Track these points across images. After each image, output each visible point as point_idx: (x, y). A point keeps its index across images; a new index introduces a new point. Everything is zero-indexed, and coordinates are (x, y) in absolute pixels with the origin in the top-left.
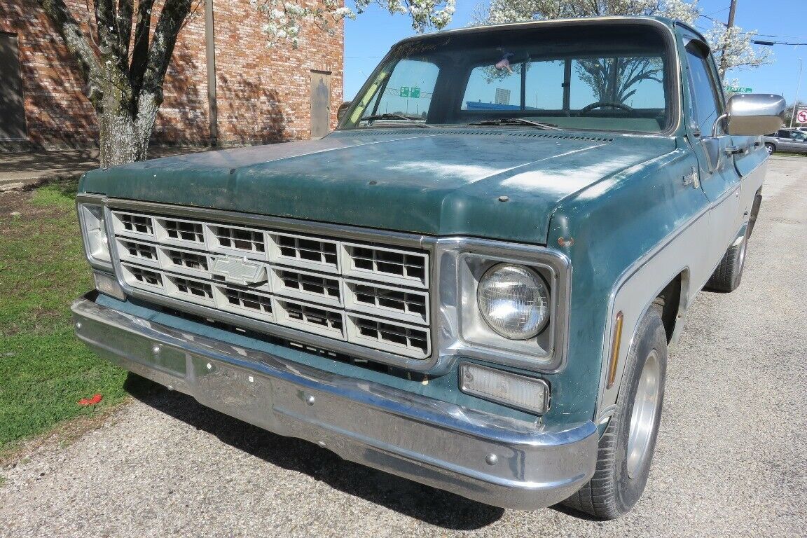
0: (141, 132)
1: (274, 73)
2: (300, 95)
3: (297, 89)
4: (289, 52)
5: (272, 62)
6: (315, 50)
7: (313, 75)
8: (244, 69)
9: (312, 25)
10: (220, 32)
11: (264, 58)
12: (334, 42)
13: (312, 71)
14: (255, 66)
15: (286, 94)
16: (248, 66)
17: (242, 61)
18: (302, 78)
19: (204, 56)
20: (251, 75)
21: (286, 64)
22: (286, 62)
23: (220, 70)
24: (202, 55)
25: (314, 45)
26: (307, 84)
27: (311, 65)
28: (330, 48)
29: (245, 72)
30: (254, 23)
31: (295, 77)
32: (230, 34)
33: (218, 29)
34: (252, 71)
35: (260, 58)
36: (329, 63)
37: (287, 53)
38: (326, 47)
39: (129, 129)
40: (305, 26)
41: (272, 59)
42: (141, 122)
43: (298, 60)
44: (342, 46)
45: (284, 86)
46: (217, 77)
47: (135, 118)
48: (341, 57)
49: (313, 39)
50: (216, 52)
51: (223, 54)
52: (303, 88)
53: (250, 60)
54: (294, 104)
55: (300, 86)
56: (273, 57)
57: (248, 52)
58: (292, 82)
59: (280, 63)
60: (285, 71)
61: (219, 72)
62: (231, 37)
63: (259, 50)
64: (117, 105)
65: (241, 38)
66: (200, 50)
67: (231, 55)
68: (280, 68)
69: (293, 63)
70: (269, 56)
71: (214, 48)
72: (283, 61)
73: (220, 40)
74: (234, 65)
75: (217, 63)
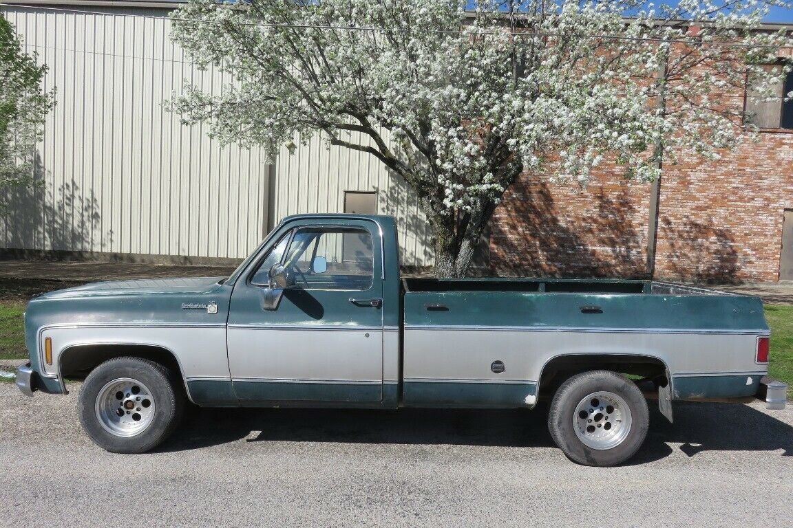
1: (731, 214)
2: (766, 235)
3: (762, 229)
4: (753, 192)
5: (730, 203)
7: (787, 214)
8: (693, 212)
10: (668, 180)
11: (721, 200)
13: (786, 210)
14: (707, 207)
15: (746, 234)
16: (698, 208)
17: (690, 204)
18: (772, 218)
19: (648, 202)
20: (701, 217)
21: (748, 204)
22: (749, 202)
23: (664, 213)
24: (646, 201)
26: (777, 223)
27: (787, 204)
29: (693, 214)
30: (709, 169)
31: (760, 217)
32: (679, 181)
33: (666, 177)
34: (702, 214)
35: (714, 200)
37: (751, 194)
39: (449, 265)
40: (779, 164)
41: (730, 201)
42: (460, 260)
43: (767, 199)
45: (744, 226)
46: (659, 220)
47: (456, 257)
50: (661, 198)
51: (668, 200)
52: (771, 227)
53: (701, 203)
54: (755, 245)
55: (766, 225)
56: (732, 198)
57: (698, 195)
58: (754, 223)
59: (739, 203)
60: (746, 211)
61: (662, 215)
62: (680, 183)
63: (713, 192)
65: (691, 183)
66: (644, 197)
67: (678, 199)
68: (739, 209)
69: (759, 202)
70: (726, 198)
71: (659, 194)
72: (745, 202)
73: (667, 187)
74: (681, 209)
75: (660, 208)
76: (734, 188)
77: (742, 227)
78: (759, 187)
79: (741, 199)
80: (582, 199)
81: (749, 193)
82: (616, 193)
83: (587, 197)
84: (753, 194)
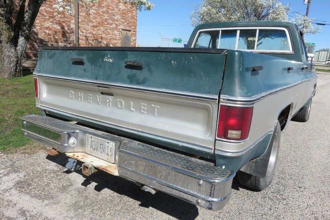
0: (19, 52)
1: (105, 30)
2: (117, 40)
3: (115, 37)
4: (112, 21)
5: (104, 25)
6: (124, 21)
7: (123, 31)
8: (92, 28)
9: (123, 10)
10: (81, 12)
11: (101, 24)
12: (133, 18)
13: (122, 30)
14: (97, 26)
15: (111, 39)
16: (93, 26)
17: (91, 24)
18: (118, 33)
19: (74, 22)
20: (95, 30)
21: (111, 26)
23: (81, 28)
24: (73, 21)
25: (124, 19)
26: (120, 35)
27: (123, 27)
28: (131, 20)
29: (92, 29)
30: (97, 9)
31: (115, 32)
33: (80, 10)
34: (95, 29)
35: (99, 23)
36: (130, 27)
37: (111, 22)
38: (129, 20)
40: (120, 10)
41: (104, 24)
43: (116, 25)
44: (136, 20)
46: (79, 31)
47: (16, 45)
48: (135, 24)
49: (123, 16)
50: (79, 20)
51: (82, 21)
52: (118, 36)
53: (94, 24)
54: (114, 43)
55: (117, 35)
56: (105, 23)
57: (93, 20)
58: (113, 34)
59: (108, 26)
60: (110, 29)
62: (86, 14)
63: (99, 20)
64: (6, 39)
65: (91, 15)
66: (72, 19)
67: (86, 22)
68: (108, 28)
69: (114, 26)
70: (103, 23)
71: (78, 18)
72: (110, 25)
73: (81, 15)
74: (87, 26)
75: (79, 25)
76: (105, 18)
77: (109, 36)
78: (114, 19)
79: (108, 24)
80: (43, 17)
81: (110, 21)
82: (60, 16)
83: (46, 16)
84: (112, 22)
